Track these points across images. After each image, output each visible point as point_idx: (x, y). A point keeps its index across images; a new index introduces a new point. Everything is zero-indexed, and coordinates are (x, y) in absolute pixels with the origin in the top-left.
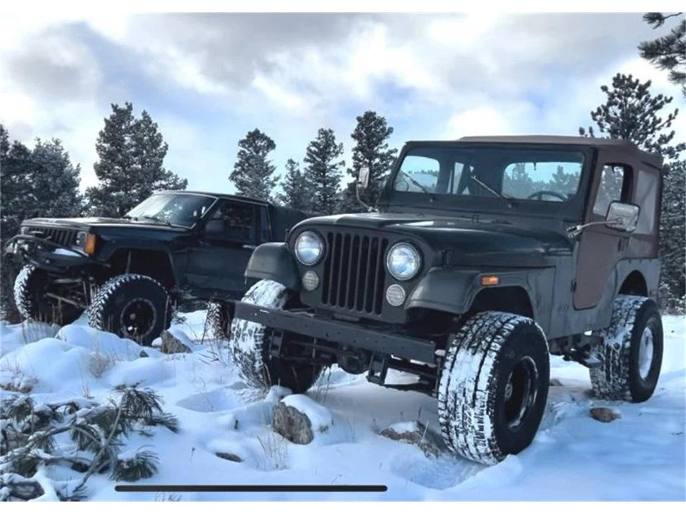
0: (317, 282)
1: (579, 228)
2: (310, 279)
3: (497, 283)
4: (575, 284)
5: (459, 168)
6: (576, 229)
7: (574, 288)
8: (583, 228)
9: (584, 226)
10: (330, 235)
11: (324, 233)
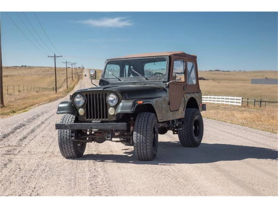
0: (84, 112)
1: (168, 83)
2: (81, 111)
3: (142, 103)
4: (169, 102)
5: (127, 67)
6: (166, 84)
7: (169, 104)
8: (169, 84)
9: (169, 83)
10: (86, 95)
11: (84, 94)
